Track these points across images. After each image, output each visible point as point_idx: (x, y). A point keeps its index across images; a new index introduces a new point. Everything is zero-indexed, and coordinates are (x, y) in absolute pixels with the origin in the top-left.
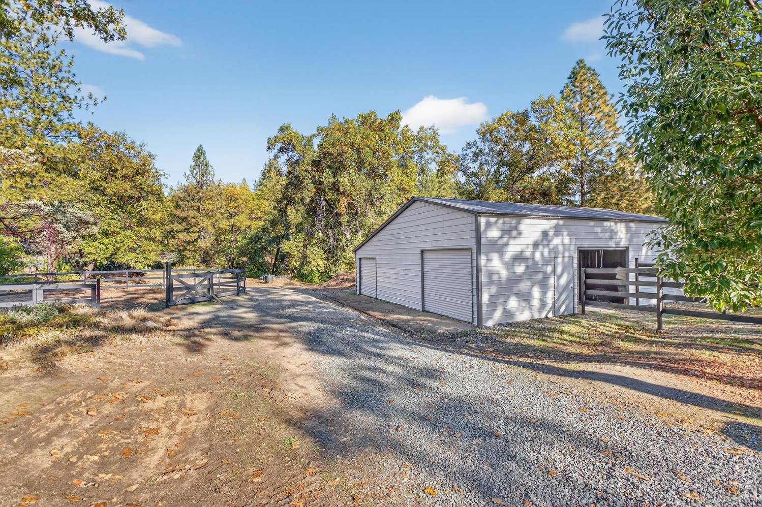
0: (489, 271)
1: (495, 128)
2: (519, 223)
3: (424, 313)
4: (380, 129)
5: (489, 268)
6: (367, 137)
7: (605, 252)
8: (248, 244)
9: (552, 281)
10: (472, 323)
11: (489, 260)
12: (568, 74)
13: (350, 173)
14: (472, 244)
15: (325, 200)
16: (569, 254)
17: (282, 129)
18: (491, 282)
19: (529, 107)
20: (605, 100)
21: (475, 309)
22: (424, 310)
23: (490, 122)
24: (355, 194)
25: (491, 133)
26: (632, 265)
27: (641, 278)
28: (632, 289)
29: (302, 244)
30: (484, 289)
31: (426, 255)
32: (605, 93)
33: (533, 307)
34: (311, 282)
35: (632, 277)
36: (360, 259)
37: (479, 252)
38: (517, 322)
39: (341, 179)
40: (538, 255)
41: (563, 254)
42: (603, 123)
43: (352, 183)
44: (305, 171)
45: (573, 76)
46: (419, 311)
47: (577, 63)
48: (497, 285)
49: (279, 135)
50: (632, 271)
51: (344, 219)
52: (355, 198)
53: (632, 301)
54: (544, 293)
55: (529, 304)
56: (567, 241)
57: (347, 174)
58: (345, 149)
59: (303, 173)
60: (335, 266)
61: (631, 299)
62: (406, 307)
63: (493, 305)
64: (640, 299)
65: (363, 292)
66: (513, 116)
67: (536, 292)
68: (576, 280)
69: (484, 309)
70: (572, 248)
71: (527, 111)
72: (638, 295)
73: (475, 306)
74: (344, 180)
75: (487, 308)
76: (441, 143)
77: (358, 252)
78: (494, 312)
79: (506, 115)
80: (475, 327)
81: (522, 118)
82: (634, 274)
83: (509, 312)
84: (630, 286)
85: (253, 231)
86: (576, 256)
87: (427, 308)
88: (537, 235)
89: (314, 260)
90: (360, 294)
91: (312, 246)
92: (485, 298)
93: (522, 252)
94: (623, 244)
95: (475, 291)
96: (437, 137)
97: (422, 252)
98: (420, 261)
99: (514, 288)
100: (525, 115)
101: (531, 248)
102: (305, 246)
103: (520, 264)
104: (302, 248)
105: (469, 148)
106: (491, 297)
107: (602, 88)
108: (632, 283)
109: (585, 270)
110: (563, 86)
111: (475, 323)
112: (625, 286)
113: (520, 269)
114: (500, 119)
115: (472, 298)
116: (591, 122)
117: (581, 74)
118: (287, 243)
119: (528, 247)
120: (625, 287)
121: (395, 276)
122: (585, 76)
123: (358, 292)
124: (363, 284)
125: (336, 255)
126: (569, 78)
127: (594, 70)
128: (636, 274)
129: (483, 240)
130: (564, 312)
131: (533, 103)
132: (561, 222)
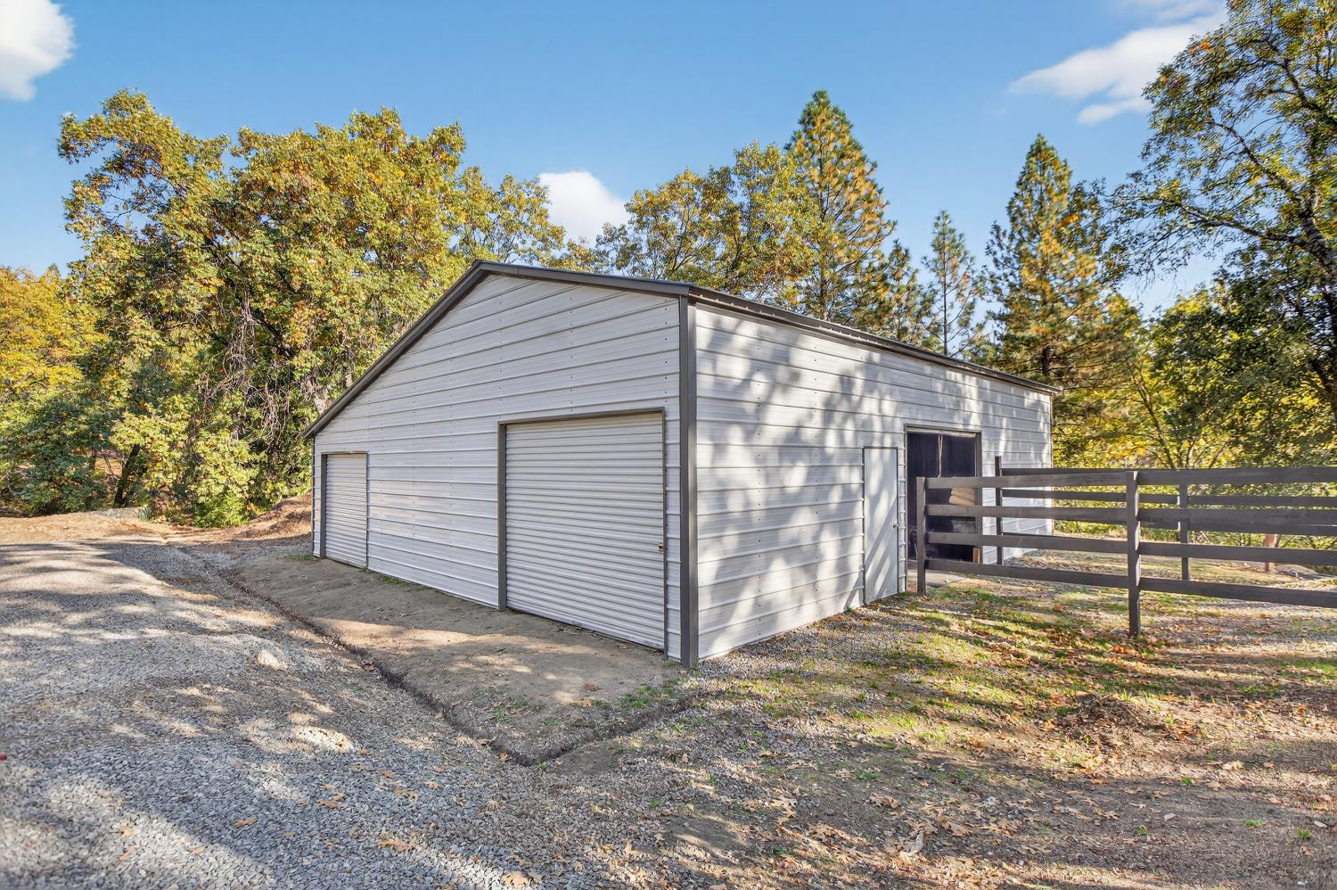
0: (721, 483)
1: (665, 202)
2: (792, 344)
3: (506, 618)
4: (411, 158)
5: (721, 473)
6: (374, 166)
7: (948, 440)
8: (31, 426)
9: (860, 512)
10: (662, 652)
11: (719, 448)
12: (799, 115)
13: (324, 248)
14: (666, 393)
15: (257, 314)
16: (893, 443)
17: (115, 105)
18: (722, 519)
19: (731, 163)
20: (863, 172)
21: (675, 605)
22: (505, 607)
23: (654, 189)
24: (335, 300)
25: (655, 212)
26: (988, 471)
27: (1008, 502)
28: (988, 527)
29: (183, 426)
30: (703, 539)
31: (516, 438)
32: (863, 159)
33: (821, 585)
34: (215, 523)
35: (989, 498)
36: (325, 457)
37: (688, 420)
38: (787, 634)
39: (298, 260)
40: (831, 440)
41: (882, 439)
42: (857, 214)
43: (328, 272)
44: (188, 227)
45: (808, 119)
46: (491, 609)
47: (815, 96)
48: (739, 527)
49: (103, 118)
50: (988, 482)
51: (306, 361)
52: (338, 311)
53: (988, 555)
54: (845, 543)
55: (814, 576)
56: (888, 407)
57: (316, 247)
58: (309, 182)
59: (182, 232)
60: (290, 484)
61: (986, 549)
62: (451, 596)
63: (729, 587)
64: (1005, 549)
65: (333, 551)
66: (698, 183)
67: (830, 546)
68: (903, 510)
69: (705, 603)
70: (899, 425)
71: (727, 170)
72: (1003, 540)
73: (675, 596)
74: (308, 263)
75: (713, 600)
76: (553, 221)
77: (320, 439)
78: (732, 611)
79: (685, 178)
80: (672, 665)
81: (717, 186)
82: (994, 490)
83: (768, 605)
84: (985, 519)
85: (52, 392)
86: (902, 447)
87: (516, 601)
88: (830, 383)
89: (216, 467)
90: (323, 556)
91: (214, 430)
92: (707, 568)
93: (799, 427)
94: (975, 423)
95: (675, 547)
96: (545, 206)
97: (504, 427)
98: (494, 460)
99: (782, 533)
100: (724, 175)
101: (817, 420)
102: (192, 430)
103: (794, 461)
104: (185, 437)
105: (609, 241)
106: (727, 563)
107: (858, 148)
108: (989, 512)
109: (926, 483)
110: (789, 137)
111: (675, 652)
112: (972, 519)
113: (796, 477)
114: (673, 186)
115: (666, 570)
116: (837, 209)
117: (822, 116)
118: (135, 421)
119: (811, 416)
120: (972, 521)
121: (419, 503)
122: (830, 122)
123: (317, 552)
124: (332, 528)
125: (295, 457)
126: (802, 122)
127: (844, 115)
128: (998, 491)
129: (705, 383)
130: (881, 591)
131: (740, 155)
132: (876, 357)
